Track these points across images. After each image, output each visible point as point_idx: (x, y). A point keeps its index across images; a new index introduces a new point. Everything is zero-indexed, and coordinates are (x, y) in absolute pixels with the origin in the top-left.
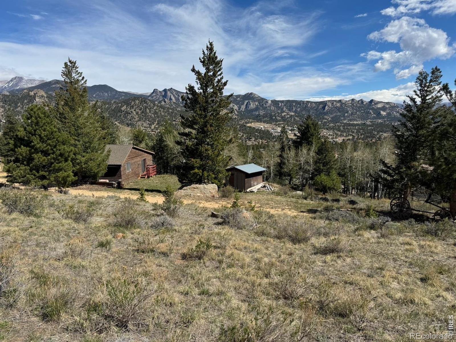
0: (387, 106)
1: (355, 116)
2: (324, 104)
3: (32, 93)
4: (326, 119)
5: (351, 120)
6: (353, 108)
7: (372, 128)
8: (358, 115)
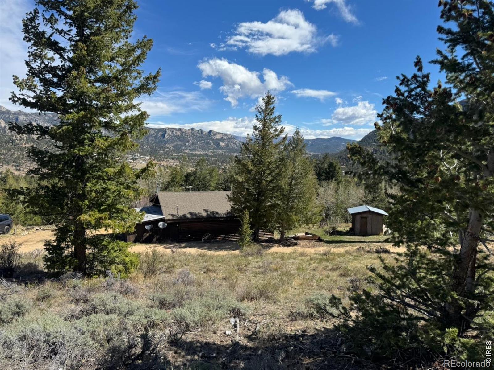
0: (225, 137)
1: (196, 146)
2: (164, 131)
4: (168, 148)
5: (192, 150)
6: (193, 138)
7: (216, 159)
8: (199, 145)
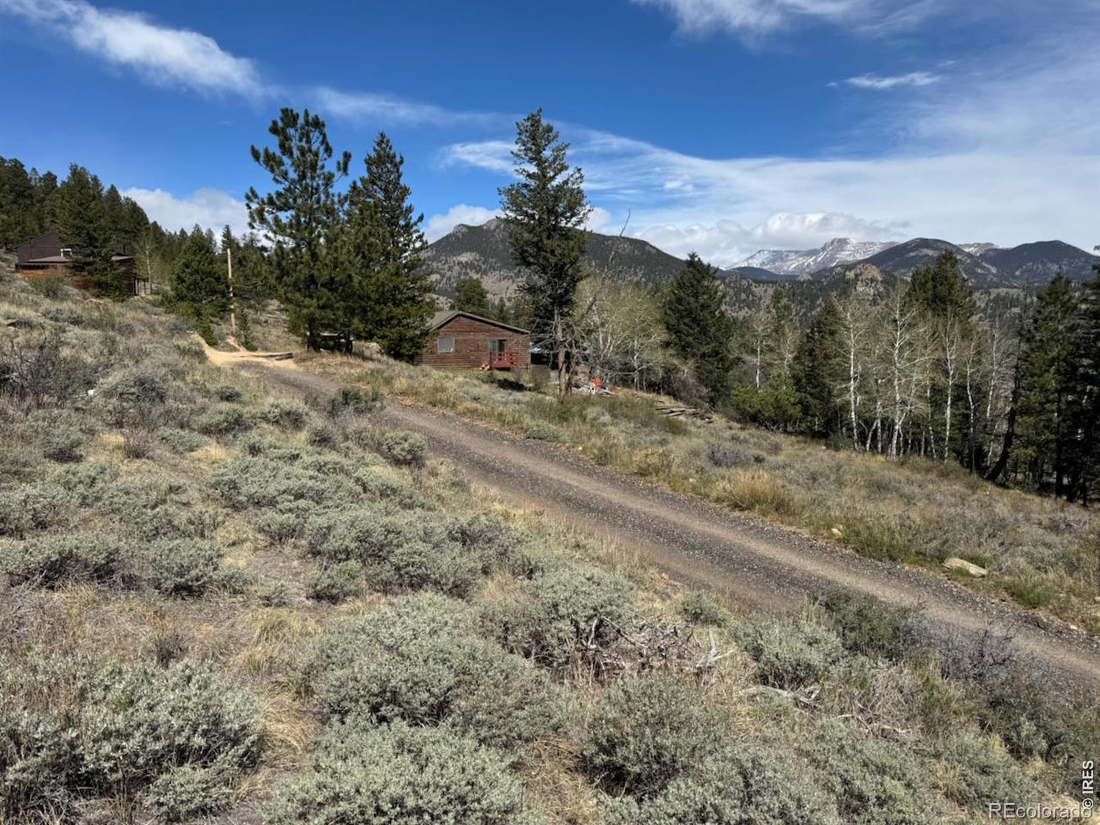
3: (850, 275)
